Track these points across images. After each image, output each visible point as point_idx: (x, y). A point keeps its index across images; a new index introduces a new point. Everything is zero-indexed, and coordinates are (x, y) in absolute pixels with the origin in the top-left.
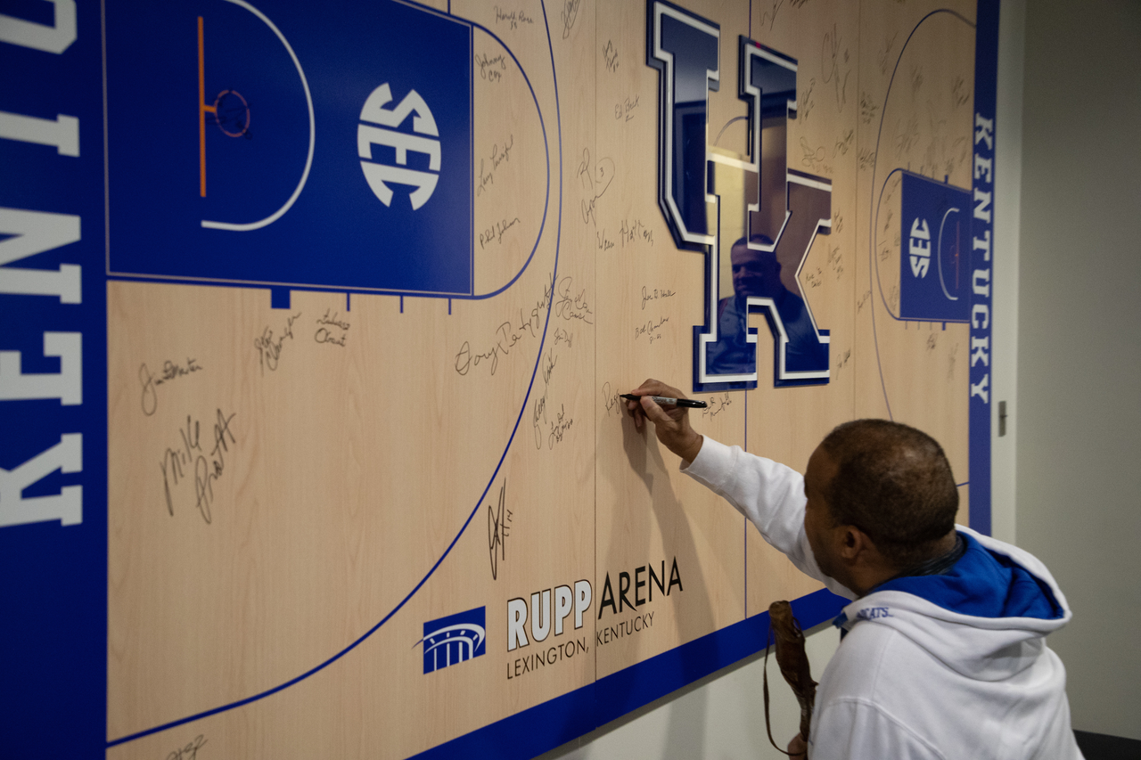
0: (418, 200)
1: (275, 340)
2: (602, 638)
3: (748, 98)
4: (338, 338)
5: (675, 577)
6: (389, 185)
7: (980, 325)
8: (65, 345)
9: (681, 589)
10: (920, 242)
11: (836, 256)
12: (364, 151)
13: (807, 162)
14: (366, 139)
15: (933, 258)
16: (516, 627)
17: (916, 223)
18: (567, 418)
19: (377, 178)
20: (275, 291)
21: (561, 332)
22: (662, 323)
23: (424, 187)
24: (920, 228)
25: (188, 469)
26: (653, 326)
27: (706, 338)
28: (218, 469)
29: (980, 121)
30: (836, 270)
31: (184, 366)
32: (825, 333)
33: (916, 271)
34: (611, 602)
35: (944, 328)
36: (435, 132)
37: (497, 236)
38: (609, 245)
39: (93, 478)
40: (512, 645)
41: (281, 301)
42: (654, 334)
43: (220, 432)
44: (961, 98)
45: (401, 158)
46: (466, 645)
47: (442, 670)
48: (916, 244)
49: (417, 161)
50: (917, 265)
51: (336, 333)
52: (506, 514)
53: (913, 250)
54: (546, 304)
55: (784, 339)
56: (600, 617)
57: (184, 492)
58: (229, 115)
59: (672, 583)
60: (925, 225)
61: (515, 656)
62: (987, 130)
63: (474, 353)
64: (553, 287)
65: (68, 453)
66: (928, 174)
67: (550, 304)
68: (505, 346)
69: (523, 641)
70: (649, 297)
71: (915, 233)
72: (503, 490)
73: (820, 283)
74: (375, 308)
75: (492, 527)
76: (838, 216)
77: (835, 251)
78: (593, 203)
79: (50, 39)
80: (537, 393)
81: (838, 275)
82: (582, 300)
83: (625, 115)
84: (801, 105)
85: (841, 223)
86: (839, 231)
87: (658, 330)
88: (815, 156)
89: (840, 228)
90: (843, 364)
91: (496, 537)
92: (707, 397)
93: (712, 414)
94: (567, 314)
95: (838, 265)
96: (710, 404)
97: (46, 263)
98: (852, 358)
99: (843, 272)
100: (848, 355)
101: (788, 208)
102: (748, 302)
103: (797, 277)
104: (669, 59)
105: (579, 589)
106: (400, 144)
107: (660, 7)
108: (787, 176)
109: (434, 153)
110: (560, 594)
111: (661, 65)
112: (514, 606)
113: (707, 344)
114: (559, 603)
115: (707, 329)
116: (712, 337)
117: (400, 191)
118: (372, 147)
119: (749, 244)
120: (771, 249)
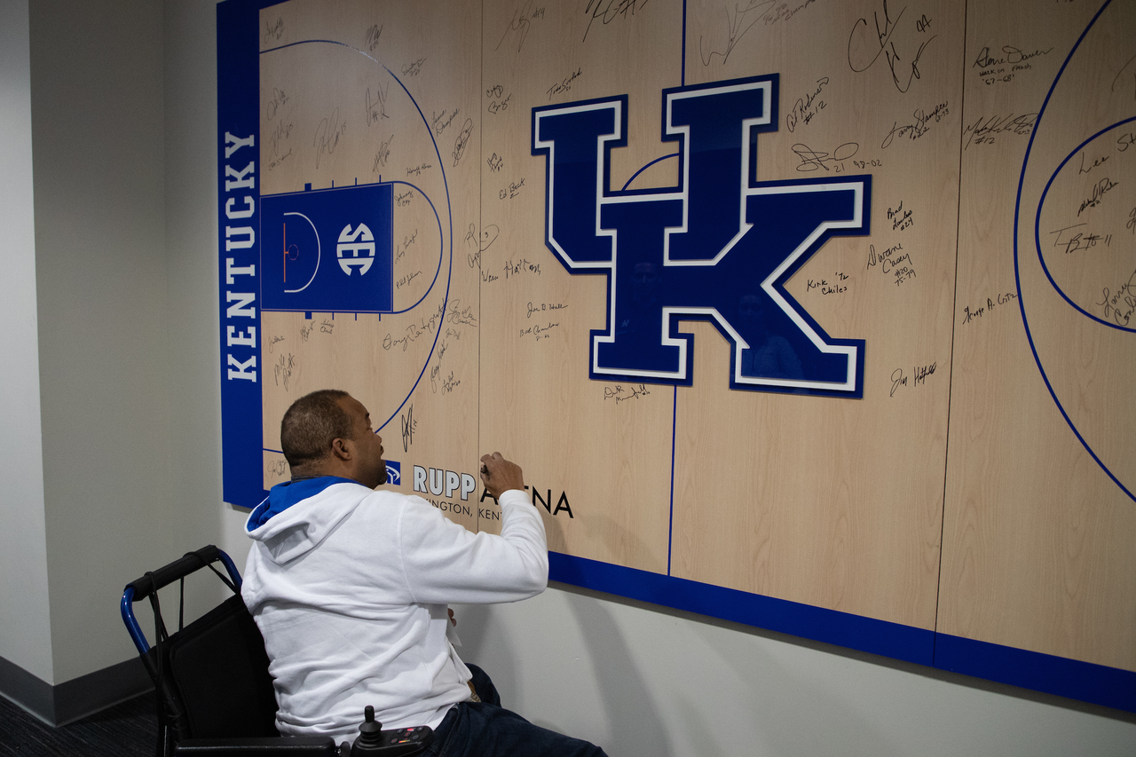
0: (363, 271)
1: (307, 330)
2: (484, 513)
3: (678, 138)
4: (329, 330)
5: (564, 505)
6: (349, 266)
9: (571, 516)
11: (895, 256)
12: (339, 254)
13: (811, 166)
14: (340, 249)
16: (419, 481)
18: (455, 379)
19: (345, 265)
20: (306, 312)
21: (451, 331)
22: (550, 327)
23: (366, 264)
25: (281, 371)
26: (540, 329)
27: (598, 339)
28: (290, 373)
30: (892, 273)
31: (280, 338)
34: (494, 496)
36: (373, 239)
37: (407, 282)
38: (492, 278)
39: (258, 369)
40: (417, 488)
41: (308, 316)
42: (542, 334)
43: (291, 361)
45: (356, 254)
46: (389, 477)
49: (364, 254)
51: (328, 328)
52: (413, 422)
54: (440, 315)
55: (741, 345)
56: (482, 500)
57: (281, 379)
58: (292, 253)
59: (559, 508)
63: (393, 339)
64: (445, 306)
65: (252, 362)
67: (443, 316)
68: (412, 337)
69: (424, 489)
70: (535, 309)
72: (411, 410)
73: (843, 289)
74: (344, 319)
75: (405, 426)
76: (896, 212)
77: (889, 252)
78: (478, 255)
79: (248, 244)
80: (434, 362)
81: (897, 278)
82: (468, 313)
83: (509, 194)
84: (793, 115)
85: (908, 218)
86: (902, 228)
87: (546, 332)
88: (831, 156)
89: (903, 223)
90: (911, 381)
91: (407, 432)
92: (613, 385)
93: (618, 399)
94: (456, 320)
95: (899, 266)
96: (615, 390)
97: (247, 307)
98: (941, 376)
99: (912, 275)
100: (927, 371)
101: (748, 221)
102: (667, 312)
103: (767, 286)
104: (550, 144)
105: (465, 478)
106: (356, 248)
107: (539, 115)
108: (746, 191)
109: (372, 248)
110: (450, 475)
111: (546, 151)
112: (418, 470)
113: (600, 343)
114: (449, 480)
115: (607, 333)
116: (611, 339)
117: (356, 268)
118: (343, 252)
119: (667, 263)
120: (713, 263)
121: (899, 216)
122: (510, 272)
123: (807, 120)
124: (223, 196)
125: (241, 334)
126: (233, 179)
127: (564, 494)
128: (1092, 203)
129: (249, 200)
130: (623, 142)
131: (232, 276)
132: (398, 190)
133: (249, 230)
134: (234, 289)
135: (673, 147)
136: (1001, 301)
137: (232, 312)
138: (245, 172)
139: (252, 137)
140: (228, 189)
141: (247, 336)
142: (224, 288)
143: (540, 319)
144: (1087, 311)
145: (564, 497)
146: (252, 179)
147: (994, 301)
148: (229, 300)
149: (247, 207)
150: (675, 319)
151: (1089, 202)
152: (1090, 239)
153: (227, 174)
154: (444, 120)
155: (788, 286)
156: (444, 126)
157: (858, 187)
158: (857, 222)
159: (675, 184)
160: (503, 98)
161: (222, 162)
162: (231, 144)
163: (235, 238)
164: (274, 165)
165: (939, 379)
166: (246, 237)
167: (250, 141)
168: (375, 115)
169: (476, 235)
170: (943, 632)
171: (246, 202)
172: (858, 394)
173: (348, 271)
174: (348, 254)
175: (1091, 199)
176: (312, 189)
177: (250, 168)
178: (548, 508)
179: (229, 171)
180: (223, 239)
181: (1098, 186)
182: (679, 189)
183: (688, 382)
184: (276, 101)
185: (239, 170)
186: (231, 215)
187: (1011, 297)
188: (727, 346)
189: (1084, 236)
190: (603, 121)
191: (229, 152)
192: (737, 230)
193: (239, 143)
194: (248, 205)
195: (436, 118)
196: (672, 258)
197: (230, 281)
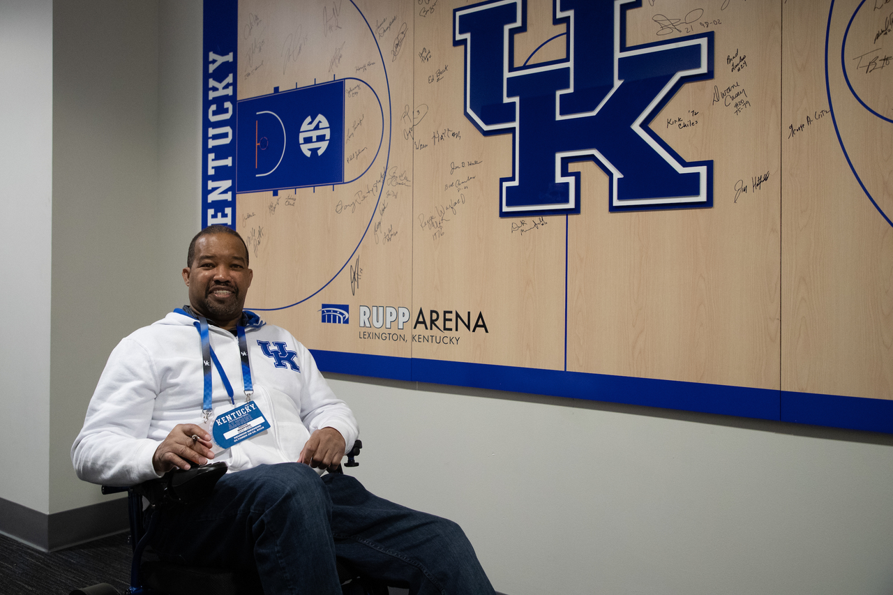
0: (320, 152)
1: (274, 206)
2: (416, 338)
3: (565, 21)
4: (292, 203)
5: (480, 323)
6: (309, 150)
8: (228, 211)
9: (487, 331)
12: (301, 141)
13: (668, 30)
14: (302, 136)
16: (364, 318)
18: (394, 231)
19: (306, 149)
20: (274, 191)
21: (390, 191)
22: (468, 180)
23: (323, 146)
25: (252, 242)
26: (460, 182)
27: (506, 184)
28: (259, 243)
31: (251, 214)
32: (702, 163)
34: (424, 322)
36: (328, 126)
37: (355, 156)
38: (423, 146)
40: (362, 325)
41: (275, 194)
42: (462, 186)
43: (260, 232)
45: (314, 139)
46: (339, 318)
47: (329, 324)
49: (321, 139)
51: (291, 202)
52: (359, 270)
54: (382, 180)
55: (617, 175)
56: (415, 328)
58: (263, 143)
59: (477, 325)
61: (364, 329)
63: (344, 205)
64: (385, 172)
67: (384, 181)
68: (359, 201)
69: (368, 325)
70: (457, 167)
72: (358, 260)
73: (695, 123)
74: (305, 193)
75: (353, 274)
76: (734, 58)
77: (729, 89)
78: (412, 129)
79: (226, 141)
80: (376, 220)
81: (736, 109)
82: (404, 176)
83: (436, 79)
85: (743, 61)
86: (739, 70)
87: (465, 184)
88: (683, 21)
89: (739, 66)
90: (750, 189)
91: (355, 278)
92: (517, 220)
93: (522, 231)
94: (394, 183)
95: (737, 100)
96: (520, 224)
97: (225, 192)
98: (773, 181)
99: (748, 105)
100: (763, 179)
101: (620, 78)
102: (559, 156)
103: (636, 127)
104: (468, 36)
105: (401, 311)
106: (314, 134)
107: (458, 14)
108: (618, 55)
109: (327, 133)
110: (389, 310)
111: (464, 42)
112: (363, 309)
113: (507, 187)
114: (388, 314)
115: (513, 179)
116: (516, 183)
117: (314, 151)
118: (304, 139)
119: (559, 117)
120: (594, 113)
121: (736, 61)
122: (437, 140)
124: (207, 104)
125: (219, 215)
126: (215, 89)
127: (480, 314)
128: (885, 32)
129: (228, 105)
130: (523, 29)
131: (213, 168)
132: (348, 85)
133: (228, 129)
134: (214, 178)
135: (562, 28)
136: (817, 117)
137: (212, 197)
138: (225, 83)
139: (231, 54)
140: (210, 98)
141: (224, 215)
142: (206, 178)
143: (461, 174)
144: (885, 116)
145: (480, 316)
146: (231, 88)
147: (812, 117)
148: (210, 188)
149: (226, 111)
150: (565, 161)
151: (882, 32)
152: (884, 60)
153: (210, 86)
154: (385, 25)
155: (652, 126)
156: (385, 31)
157: (703, 42)
158: (703, 69)
159: (564, 56)
160: (431, 4)
161: (206, 76)
162: (214, 61)
163: (215, 137)
164: (249, 74)
165: (772, 185)
166: (225, 135)
167: (229, 58)
168: (330, 28)
169: (410, 114)
170: (786, 390)
171: (225, 107)
172: (709, 203)
173: (308, 154)
174: (308, 140)
175: (884, 29)
176: (280, 90)
177: (230, 79)
178: (468, 327)
179: (212, 83)
180: (205, 138)
181: (889, 19)
182: (567, 60)
183: (576, 210)
184: (251, 23)
185: (220, 81)
186: (213, 119)
187: (825, 113)
188: (606, 178)
189: (879, 59)
190: (508, 13)
191: (212, 68)
192: (612, 86)
193: (221, 59)
194: (228, 109)
195: (379, 25)
196: (562, 113)
197: (211, 172)
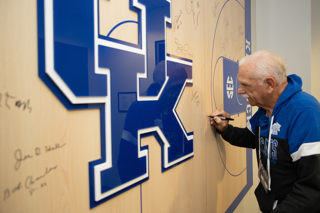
3: (138, 11)
7: (249, 111)
10: (230, 85)
11: (196, 96)
13: (179, 51)
15: (234, 91)
17: (228, 78)
22: (47, 172)
24: (230, 80)
26: (34, 180)
27: (98, 169)
29: (247, 42)
30: (196, 102)
32: (192, 133)
33: (229, 97)
35: (238, 116)
44: (241, 33)
48: (229, 86)
50: (229, 94)
53: (228, 89)
55: (167, 145)
60: (231, 79)
62: (249, 45)
66: (232, 59)
70: (25, 157)
71: (228, 82)
77: (195, 93)
84: (174, 22)
87: (42, 181)
88: (183, 48)
95: (197, 100)
99: (199, 103)
101: (167, 75)
102: (139, 134)
103: (174, 110)
108: (166, 58)
115: (103, 160)
116: (108, 164)
119: (140, 99)
120: (156, 98)
123: (178, 28)
158: (192, 81)
182: (139, 47)
183: (148, 178)
188: (159, 148)
192: (165, 80)
196: (140, 94)
